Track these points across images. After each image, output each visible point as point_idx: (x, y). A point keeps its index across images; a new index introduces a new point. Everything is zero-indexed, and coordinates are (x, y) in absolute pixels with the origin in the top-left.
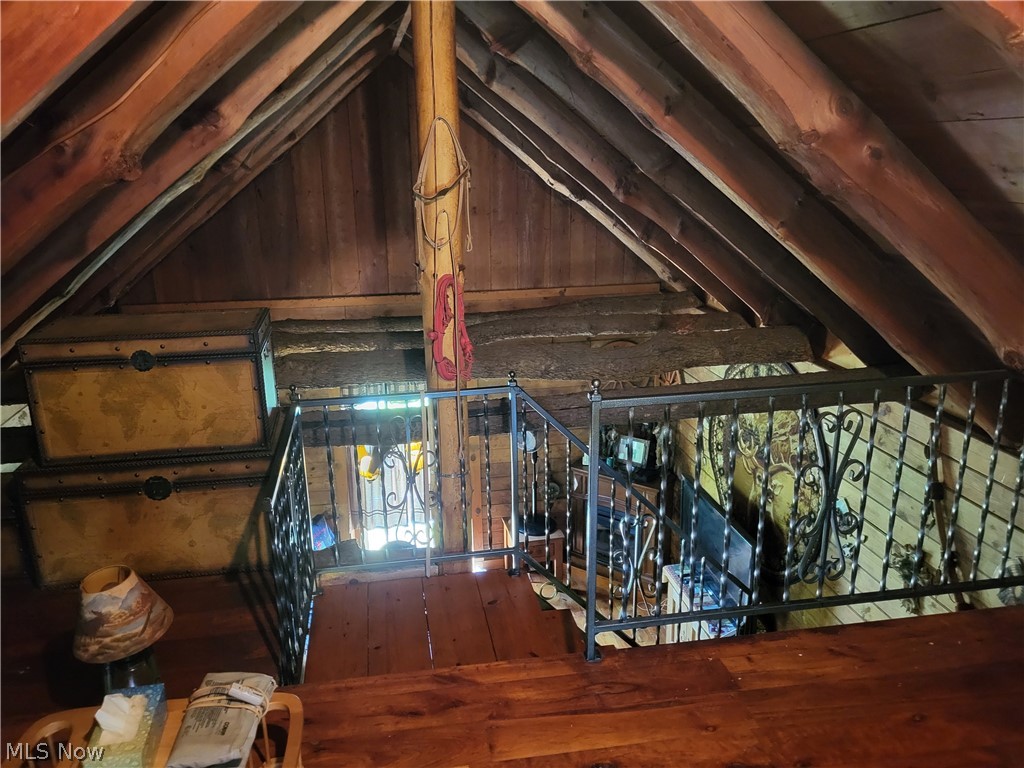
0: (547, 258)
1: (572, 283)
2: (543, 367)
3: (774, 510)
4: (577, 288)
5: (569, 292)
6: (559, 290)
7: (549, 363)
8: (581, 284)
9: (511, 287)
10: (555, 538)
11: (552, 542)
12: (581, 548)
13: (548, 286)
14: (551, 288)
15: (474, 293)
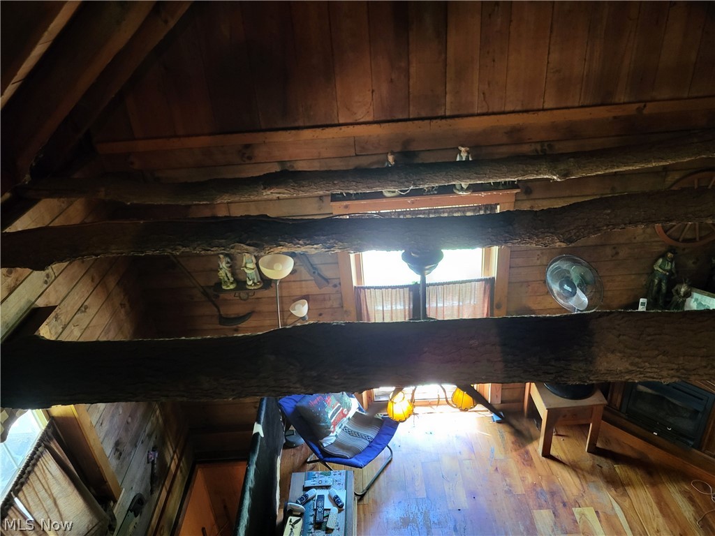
1: (655, 94)
9: (569, 104)
10: (596, 403)
11: (591, 408)
12: (618, 405)
13: (622, 101)
14: (624, 103)
15: (521, 114)
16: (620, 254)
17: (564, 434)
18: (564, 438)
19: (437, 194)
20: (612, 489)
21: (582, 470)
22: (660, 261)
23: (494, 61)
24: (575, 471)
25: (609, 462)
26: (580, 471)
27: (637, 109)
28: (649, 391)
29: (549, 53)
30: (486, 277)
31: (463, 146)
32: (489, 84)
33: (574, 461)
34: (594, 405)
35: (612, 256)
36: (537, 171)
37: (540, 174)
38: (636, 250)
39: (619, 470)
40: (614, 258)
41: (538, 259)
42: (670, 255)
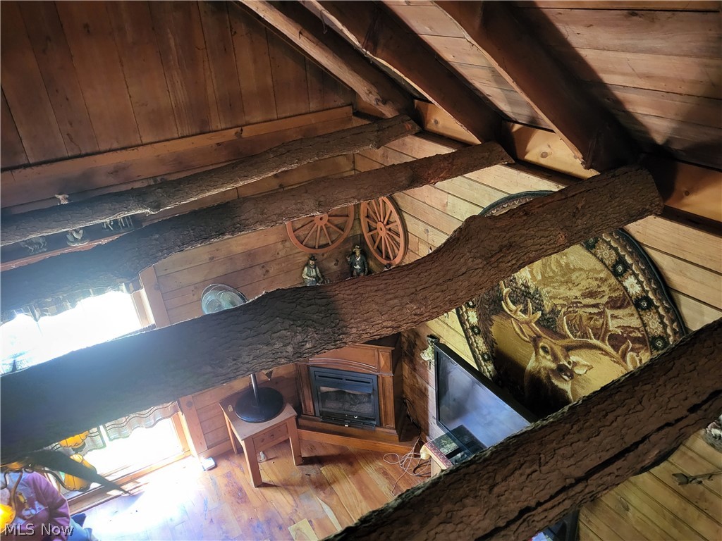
0: (210, 91)
1: (247, 118)
2: (290, 349)
3: (573, 390)
4: (257, 124)
5: (247, 132)
6: (233, 131)
7: (299, 338)
8: (259, 119)
9: (169, 137)
10: (287, 417)
11: (284, 423)
12: (312, 411)
13: (219, 128)
14: (222, 130)
15: (119, 152)
16: (270, 271)
17: (274, 456)
18: (274, 460)
19: (47, 251)
20: (321, 492)
21: (292, 485)
22: (306, 269)
23: (67, 99)
24: (286, 489)
25: (316, 466)
26: (291, 488)
27: (236, 133)
28: (332, 389)
29: (128, 87)
30: (145, 327)
31: (60, 194)
32: (71, 124)
33: (285, 480)
34: (286, 420)
35: (264, 275)
36: (126, 208)
37: (131, 210)
38: (283, 265)
39: (326, 471)
40: (266, 277)
41: (194, 295)
42: (311, 262)
